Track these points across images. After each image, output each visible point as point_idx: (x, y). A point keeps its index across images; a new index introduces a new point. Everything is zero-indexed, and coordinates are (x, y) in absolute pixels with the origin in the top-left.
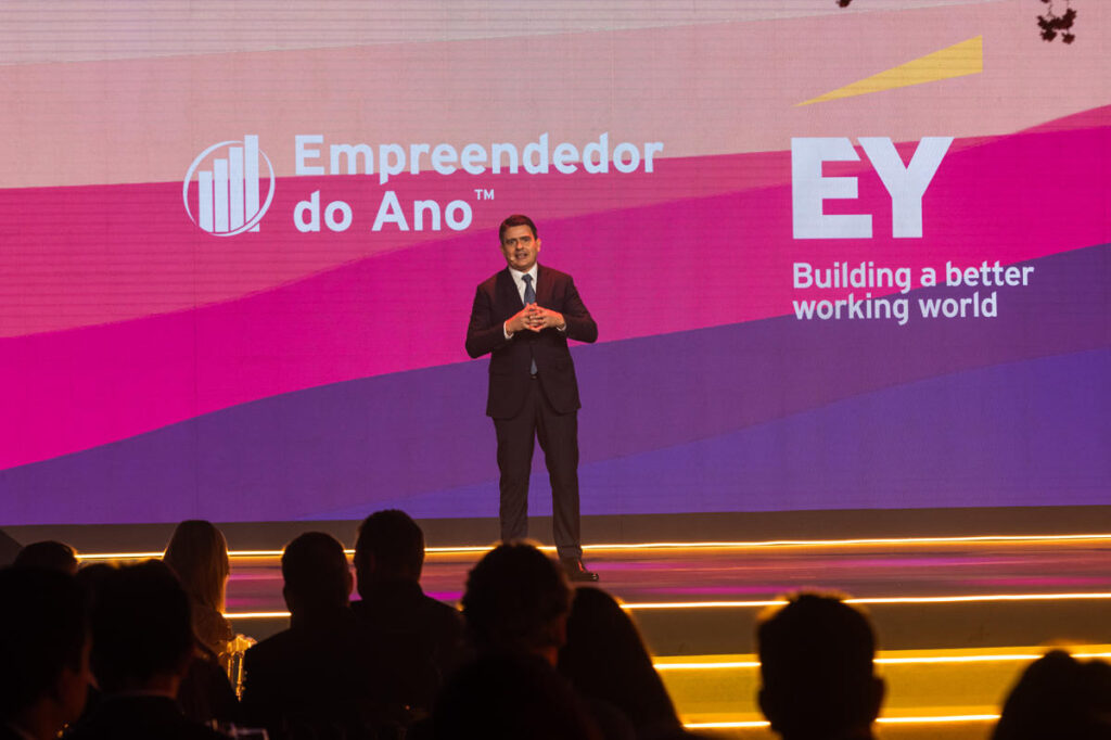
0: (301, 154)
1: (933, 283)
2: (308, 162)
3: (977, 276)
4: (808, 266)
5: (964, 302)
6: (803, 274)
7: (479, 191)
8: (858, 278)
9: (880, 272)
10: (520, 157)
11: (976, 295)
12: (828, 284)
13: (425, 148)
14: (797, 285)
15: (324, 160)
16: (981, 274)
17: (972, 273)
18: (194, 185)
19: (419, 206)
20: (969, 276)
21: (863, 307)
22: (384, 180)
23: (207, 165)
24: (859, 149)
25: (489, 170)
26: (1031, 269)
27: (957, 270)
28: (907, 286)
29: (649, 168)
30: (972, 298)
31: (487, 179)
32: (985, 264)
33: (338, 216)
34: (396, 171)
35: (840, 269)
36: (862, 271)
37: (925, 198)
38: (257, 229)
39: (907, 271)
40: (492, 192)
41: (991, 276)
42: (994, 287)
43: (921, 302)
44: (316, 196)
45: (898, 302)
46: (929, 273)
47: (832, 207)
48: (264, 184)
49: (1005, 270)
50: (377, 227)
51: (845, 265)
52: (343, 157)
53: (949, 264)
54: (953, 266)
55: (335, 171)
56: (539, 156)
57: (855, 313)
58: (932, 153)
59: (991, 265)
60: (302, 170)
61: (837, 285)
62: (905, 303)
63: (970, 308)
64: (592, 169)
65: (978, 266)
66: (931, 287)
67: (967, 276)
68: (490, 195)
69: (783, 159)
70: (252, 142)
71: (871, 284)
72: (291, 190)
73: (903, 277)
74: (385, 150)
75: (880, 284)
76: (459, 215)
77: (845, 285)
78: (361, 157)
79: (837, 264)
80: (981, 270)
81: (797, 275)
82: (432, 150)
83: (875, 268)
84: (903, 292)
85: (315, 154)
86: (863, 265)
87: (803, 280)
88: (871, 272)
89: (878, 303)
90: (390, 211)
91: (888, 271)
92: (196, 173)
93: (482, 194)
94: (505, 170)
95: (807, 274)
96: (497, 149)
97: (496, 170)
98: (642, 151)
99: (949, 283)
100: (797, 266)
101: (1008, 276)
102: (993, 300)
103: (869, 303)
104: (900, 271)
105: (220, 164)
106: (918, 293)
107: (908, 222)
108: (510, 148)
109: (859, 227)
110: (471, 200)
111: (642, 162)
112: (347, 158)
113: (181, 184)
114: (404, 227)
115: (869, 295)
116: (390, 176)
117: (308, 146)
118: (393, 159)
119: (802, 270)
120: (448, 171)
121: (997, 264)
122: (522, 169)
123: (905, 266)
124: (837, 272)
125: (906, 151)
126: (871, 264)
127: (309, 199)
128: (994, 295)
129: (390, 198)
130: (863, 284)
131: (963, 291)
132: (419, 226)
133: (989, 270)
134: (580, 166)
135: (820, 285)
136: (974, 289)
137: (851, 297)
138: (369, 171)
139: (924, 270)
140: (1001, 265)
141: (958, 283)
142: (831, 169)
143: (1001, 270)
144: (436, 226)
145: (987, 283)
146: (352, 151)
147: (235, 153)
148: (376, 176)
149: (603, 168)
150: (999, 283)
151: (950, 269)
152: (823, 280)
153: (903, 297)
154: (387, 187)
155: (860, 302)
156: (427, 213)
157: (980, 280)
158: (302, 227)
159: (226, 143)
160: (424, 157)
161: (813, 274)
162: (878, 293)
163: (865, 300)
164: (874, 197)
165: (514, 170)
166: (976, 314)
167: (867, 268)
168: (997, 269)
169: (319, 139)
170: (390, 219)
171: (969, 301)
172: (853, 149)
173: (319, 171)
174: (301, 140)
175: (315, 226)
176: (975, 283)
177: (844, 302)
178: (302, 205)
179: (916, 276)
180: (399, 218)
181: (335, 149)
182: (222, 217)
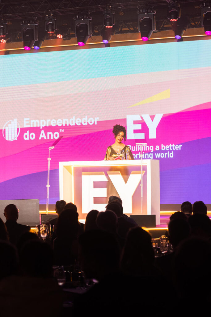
0: (25, 122)
1: (158, 149)
2: (27, 124)
3: (169, 147)
7: (60, 130)
8: (141, 148)
10: (69, 121)
11: (168, 152)
12: (134, 150)
13: (50, 120)
15: (30, 124)
16: (170, 147)
18: (5, 130)
19: (48, 133)
20: (167, 148)
22: (41, 128)
23: (7, 126)
24: (142, 117)
25: (63, 125)
26: (181, 146)
27: (164, 146)
28: (152, 150)
29: (96, 124)
31: (62, 127)
32: (170, 144)
33: (32, 136)
34: (44, 126)
37: (157, 129)
38: (17, 139)
39: (153, 147)
40: (63, 130)
41: (172, 147)
42: (173, 150)
43: (156, 154)
44: (28, 132)
45: (150, 154)
46: (157, 147)
47: (136, 131)
48: (18, 129)
50: (40, 138)
53: (162, 145)
54: (163, 145)
55: (32, 126)
56: (73, 121)
58: (158, 118)
59: (172, 145)
60: (25, 126)
61: (137, 150)
63: (167, 155)
64: (84, 124)
65: (169, 145)
67: (166, 148)
68: (63, 131)
69: (125, 120)
70: (16, 120)
72: (23, 130)
73: (151, 148)
74: (42, 121)
75: (146, 150)
76: (56, 135)
77: (138, 150)
78: (37, 123)
80: (170, 146)
82: (51, 121)
84: (152, 152)
85: (28, 122)
88: (144, 147)
89: (146, 154)
90: (43, 135)
91: (148, 147)
92: (5, 127)
94: (66, 125)
96: (64, 120)
97: (64, 125)
98: (94, 119)
99: (162, 149)
101: (176, 147)
102: (172, 153)
105: (9, 125)
106: (155, 152)
107: (153, 135)
108: (67, 120)
109: (142, 136)
110: (59, 131)
111: (94, 122)
112: (34, 123)
113: (2, 130)
114: (45, 138)
115: (144, 152)
116: (43, 127)
117: (26, 121)
118: (43, 123)
120: (54, 125)
121: (173, 144)
122: (69, 124)
123: (152, 145)
124: (136, 147)
125: (152, 118)
127: (26, 132)
128: (173, 152)
129: (43, 132)
130: (142, 150)
131: (165, 151)
132: (48, 138)
133: (171, 146)
134: (81, 123)
136: (168, 151)
137: (140, 153)
138: (38, 126)
139: (156, 146)
140: (174, 145)
141: (164, 149)
142: (135, 122)
143: (174, 146)
144: (52, 138)
145: (171, 149)
146: (35, 121)
147: (12, 122)
148: (40, 127)
149: (86, 124)
150: (174, 149)
151: (162, 146)
153: (152, 153)
154: (42, 129)
156: (50, 135)
157: (169, 148)
158: (25, 139)
159: (10, 121)
160: (50, 122)
161: (131, 148)
162: (146, 152)
164: (145, 129)
166: (168, 157)
168: (173, 146)
169: (28, 119)
171: (167, 154)
172: (140, 118)
173: (28, 126)
174: (25, 119)
175: (28, 139)
176: (168, 149)
177: (138, 154)
178: (25, 134)
179: (155, 148)
180: (44, 136)
181: (32, 121)
182: (10, 137)
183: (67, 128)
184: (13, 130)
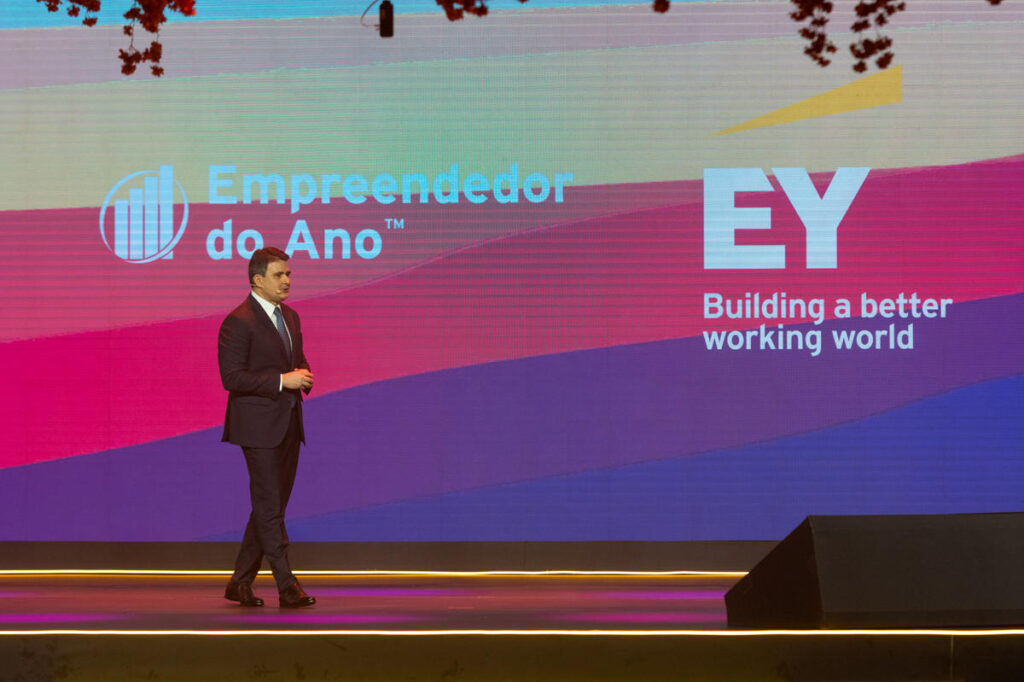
0: (214, 184)
1: (847, 314)
2: (221, 191)
3: (893, 307)
4: (719, 298)
5: (879, 334)
6: (713, 305)
7: (389, 221)
8: (770, 309)
9: (793, 303)
10: (430, 184)
11: (892, 327)
12: (739, 315)
13: (336, 178)
14: (707, 315)
15: (237, 190)
16: (897, 306)
17: (887, 305)
18: (111, 210)
19: (330, 235)
20: (885, 308)
21: (775, 339)
22: (295, 209)
23: (123, 193)
24: (773, 179)
25: (399, 197)
26: (950, 301)
27: (872, 302)
28: (820, 318)
29: (559, 199)
30: (888, 330)
31: (397, 208)
32: (901, 296)
33: (249, 243)
34: (307, 201)
35: (752, 299)
36: (774, 301)
37: (840, 229)
38: (170, 256)
39: (821, 302)
40: (402, 221)
41: (908, 308)
42: (911, 319)
43: (835, 333)
44: (228, 224)
45: (811, 333)
46: (843, 304)
47: (744, 237)
48: (178, 209)
49: (922, 302)
51: (757, 297)
52: (256, 186)
53: (864, 296)
54: (868, 297)
55: (247, 200)
56: (446, 184)
57: (767, 344)
58: (847, 185)
59: (908, 297)
60: (216, 199)
61: (748, 315)
62: (818, 334)
63: (885, 340)
64: (502, 199)
65: (895, 298)
66: (845, 319)
67: (883, 308)
68: (400, 224)
69: (695, 188)
70: (167, 172)
71: (784, 315)
72: (204, 217)
73: (816, 308)
74: (296, 181)
75: (792, 315)
76: (368, 244)
77: (757, 315)
78: (272, 186)
79: (748, 295)
80: (898, 301)
81: (707, 305)
82: (343, 180)
83: (788, 299)
84: (817, 323)
85: (227, 183)
86: (775, 296)
87: (713, 310)
88: (784, 302)
89: (790, 334)
90: (301, 239)
91: (801, 302)
92: (113, 200)
93: (392, 223)
94: (415, 197)
95: (718, 305)
96: (407, 180)
97: (407, 200)
98: (552, 180)
99: (864, 314)
100: (707, 297)
101: (925, 308)
102: (910, 331)
103: (781, 334)
104: (814, 301)
105: (135, 193)
106: (831, 324)
107: (822, 252)
108: (421, 179)
109: (772, 257)
110: (380, 228)
111: (553, 190)
112: (260, 188)
114: (314, 254)
115: (781, 326)
116: (301, 205)
117: (221, 177)
118: (304, 188)
119: (713, 300)
120: (358, 200)
121: (914, 296)
122: (431, 196)
123: (819, 298)
124: (748, 302)
125: (821, 183)
126: (784, 295)
127: (221, 227)
128: (911, 327)
129: (301, 227)
130: (775, 315)
131: (879, 323)
132: (329, 253)
133: (906, 301)
134: (490, 194)
135: (731, 315)
136: (890, 321)
137: (763, 328)
138: (281, 201)
139: (839, 301)
140: (918, 297)
141: (872, 315)
142: (744, 200)
143: (919, 301)
144: (346, 253)
145: (903, 315)
146: (264, 182)
147: (150, 182)
148: (288, 202)
149: (514, 198)
150: (916, 315)
151: (865, 300)
152: (734, 310)
153: (816, 328)
154: (298, 216)
155: (771, 333)
156: (337, 242)
157: (896, 312)
158: (213, 253)
159: (143, 172)
160: (336, 185)
161: (724, 305)
162: (790, 325)
163: (777, 330)
164: (788, 229)
165: (424, 200)
166: (892, 346)
167: (780, 299)
168: (914, 300)
169: (231, 169)
170: (301, 247)
171: (885, 332)
172: (766, 179)
173: (231, 200)
174: (214, 171)
175: (227, 254)
176: (891, 315)
177: (755, 333)
178: (215, 233)
179: (830, 307)
180: (309, 246)
181: (248, 181)
182: (136, 242)
183: (420, 213)
184: (151, 212)
